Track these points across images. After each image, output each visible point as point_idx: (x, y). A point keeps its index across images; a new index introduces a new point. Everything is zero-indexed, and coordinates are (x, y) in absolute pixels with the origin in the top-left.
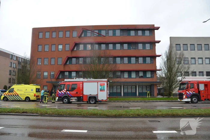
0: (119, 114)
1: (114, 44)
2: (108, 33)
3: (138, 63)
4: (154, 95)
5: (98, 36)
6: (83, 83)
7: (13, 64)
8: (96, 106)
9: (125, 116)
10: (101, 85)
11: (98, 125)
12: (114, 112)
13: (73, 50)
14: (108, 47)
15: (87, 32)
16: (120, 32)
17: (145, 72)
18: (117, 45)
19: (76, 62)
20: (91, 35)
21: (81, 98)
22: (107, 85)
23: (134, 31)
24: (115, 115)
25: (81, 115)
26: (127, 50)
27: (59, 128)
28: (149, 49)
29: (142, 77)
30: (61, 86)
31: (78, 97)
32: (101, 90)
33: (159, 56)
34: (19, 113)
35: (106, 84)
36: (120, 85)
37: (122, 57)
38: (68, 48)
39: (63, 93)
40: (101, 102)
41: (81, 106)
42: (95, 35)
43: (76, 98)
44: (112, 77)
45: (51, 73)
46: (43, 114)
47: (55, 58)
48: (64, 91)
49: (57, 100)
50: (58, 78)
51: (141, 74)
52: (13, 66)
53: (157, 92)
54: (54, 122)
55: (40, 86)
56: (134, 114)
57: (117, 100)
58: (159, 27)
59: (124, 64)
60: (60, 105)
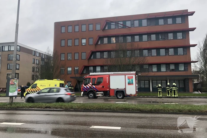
0: (155, 109)
1: (141, 35)
2: (134, 24)
3: (169, 55)
4: (189, 91)
5: (123, 28)
6: (109, 76)
7: (36, 60)
8: (125, 101)
9: (163, 111)
10: (129, 78)
11: (132, 121)
12: (148, 107)
13: (96, 44)
14: (134, 39)
15: (111, 24)
16: (147, 22)
17: (177, 65)
18: (144, 36)
19: (100, 57)
20: (115, 27)
21: (107, 93)
22: (136, 78)
23: (163, 20)
24: (151, 110)
25: (110, 109)
26: (155, 41)
27: (86, 124)
28: (181, 38)
29: (173, 70)
30: (86, 80)
31: (104, 91)
32: (129, 84)
33: (194, 46)
34: (42, 108)
35: (134, 76)
36: (148, 79)
37: (150, 49)
38: (91, 42)
39: (88, 87)
40: (130, 97)
41: (108, 101)
42: (119, 27)
43: (102, 93)
44: (139, 70)
45: (75, 69)
46: (68, 109)
47: (78, 53)
48: (89, 85)
49: (82, 95)
50: (82, 73)
51: (172, 67)
52: (36, 62)
53: (193, 87)
54: (81, 117)
55: (64, 81)
56: (174, 109)
57: (146, 96)
58: (194, 12)
59: (152, 56)
60: (85, 100)
